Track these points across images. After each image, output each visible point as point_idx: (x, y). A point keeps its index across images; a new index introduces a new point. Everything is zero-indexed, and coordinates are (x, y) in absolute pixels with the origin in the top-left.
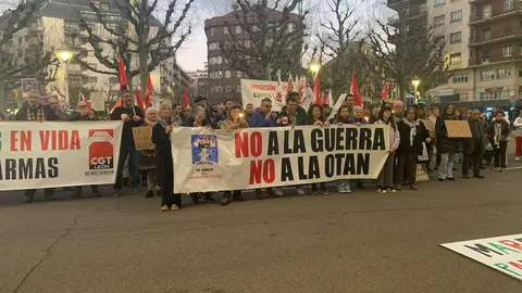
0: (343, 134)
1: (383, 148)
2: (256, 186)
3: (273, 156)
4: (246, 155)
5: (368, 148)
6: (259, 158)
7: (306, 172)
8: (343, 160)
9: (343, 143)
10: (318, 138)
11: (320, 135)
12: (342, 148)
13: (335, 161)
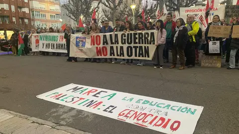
0: (137, 36)
1: (154, 44)
2: (100, 57)
3: (105, 45)
4: (94, 45)
6: (100, 46)
7: (119, 53)
8: (138, 49)
10: (124, 38)
12: (137, 43)
13: (134, 49)
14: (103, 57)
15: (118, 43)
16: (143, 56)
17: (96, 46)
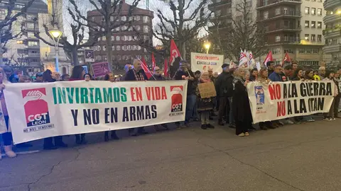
0: (312, 86)
1: (331, 94)
4: (275, 98)
5: (324, 94)
6: (280, 100)
7: (298, 109)
8: (313, 102)
9: (313, 92)
11: (304, 87)
12: (312, 95)
15: (296, 96)
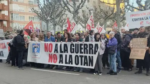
2: (50, 63)
3: (56, 53)
6: (52, 53)
7: (68, 61)
8: (83, 58)
9: (83, 51)
10: (72, 48)
11: (74, 46)
13: (80, 58)
14: (53, 63)
15: (67, 52)
16: (87, 65)
17: (49, 53)
